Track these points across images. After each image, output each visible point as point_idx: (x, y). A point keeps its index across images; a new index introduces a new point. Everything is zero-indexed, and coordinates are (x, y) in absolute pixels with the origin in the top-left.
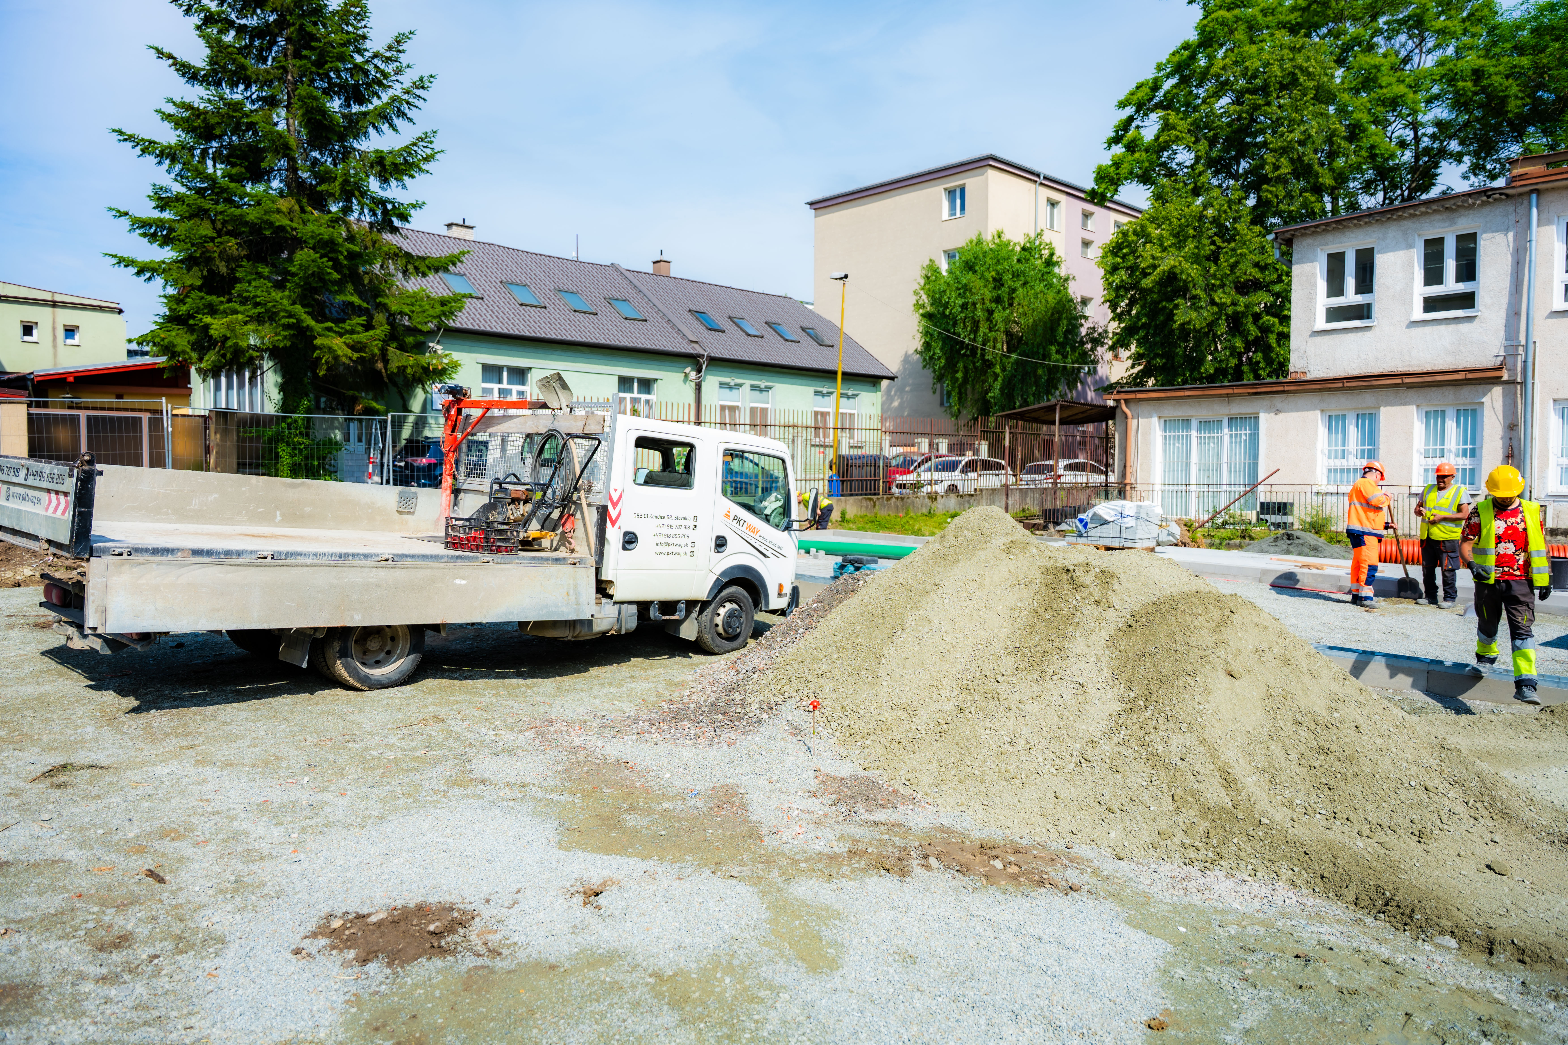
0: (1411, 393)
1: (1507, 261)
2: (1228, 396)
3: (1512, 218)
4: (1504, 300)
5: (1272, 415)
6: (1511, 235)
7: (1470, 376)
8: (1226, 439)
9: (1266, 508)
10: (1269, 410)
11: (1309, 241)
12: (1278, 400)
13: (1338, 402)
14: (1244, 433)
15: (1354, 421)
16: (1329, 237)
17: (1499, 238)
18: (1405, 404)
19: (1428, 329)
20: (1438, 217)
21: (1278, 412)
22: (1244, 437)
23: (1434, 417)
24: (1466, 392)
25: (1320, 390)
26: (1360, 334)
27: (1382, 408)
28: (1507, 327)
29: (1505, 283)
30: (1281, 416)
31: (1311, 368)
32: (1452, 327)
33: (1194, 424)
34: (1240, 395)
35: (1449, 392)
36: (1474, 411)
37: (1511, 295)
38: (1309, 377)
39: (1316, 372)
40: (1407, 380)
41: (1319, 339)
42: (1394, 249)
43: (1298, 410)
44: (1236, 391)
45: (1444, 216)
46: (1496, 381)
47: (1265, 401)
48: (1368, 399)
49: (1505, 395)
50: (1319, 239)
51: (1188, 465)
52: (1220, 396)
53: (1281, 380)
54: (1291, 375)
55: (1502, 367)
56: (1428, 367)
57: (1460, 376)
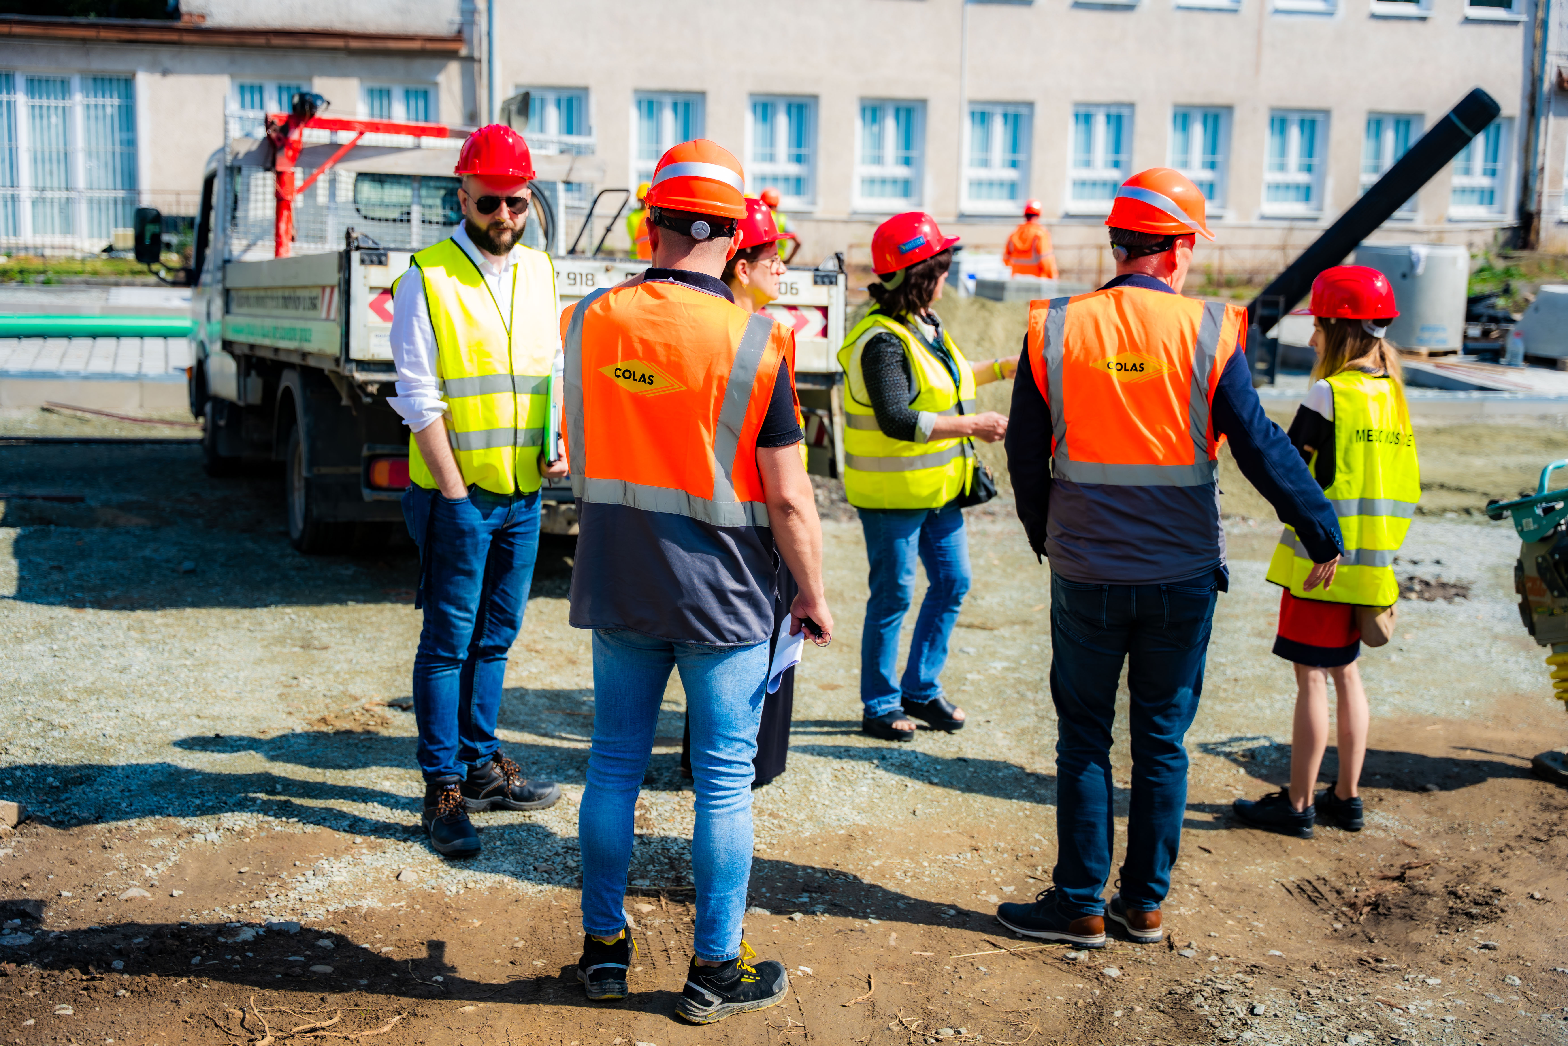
0: (353, 62)
2: (84, 41)
5: (158, 77)
7: (430, 46)
8: (79, 113)
10: (151, 69)
12: (165, 55)
13: (254, 66)
14: (112, 103)
15: (275, 96)
18: (346, 77)
21: (165, 73)
22: (109, 110)
23: (378, 100)
24: (419, 65)
25: (230, 46)
27: (317, 81)
30: (172, 81)
31: (213, 11)
33: (20, 81)
34: (105, 41)
35: (399, 64)
36: (426, 94)
38: (209, 23)
39: (221, 18)
40: (352, 44)
43: (196, 72)
44: (104, 34)
46: (452, 55)
47: (145, 55)
48: (296, 65)
49: (462, 76)
51: (12, 152)
52: (70, 39)
53: (169, 23)
54: (186, 18)
55: (459, 37)
56: (372, 28)
57: (416, 45)
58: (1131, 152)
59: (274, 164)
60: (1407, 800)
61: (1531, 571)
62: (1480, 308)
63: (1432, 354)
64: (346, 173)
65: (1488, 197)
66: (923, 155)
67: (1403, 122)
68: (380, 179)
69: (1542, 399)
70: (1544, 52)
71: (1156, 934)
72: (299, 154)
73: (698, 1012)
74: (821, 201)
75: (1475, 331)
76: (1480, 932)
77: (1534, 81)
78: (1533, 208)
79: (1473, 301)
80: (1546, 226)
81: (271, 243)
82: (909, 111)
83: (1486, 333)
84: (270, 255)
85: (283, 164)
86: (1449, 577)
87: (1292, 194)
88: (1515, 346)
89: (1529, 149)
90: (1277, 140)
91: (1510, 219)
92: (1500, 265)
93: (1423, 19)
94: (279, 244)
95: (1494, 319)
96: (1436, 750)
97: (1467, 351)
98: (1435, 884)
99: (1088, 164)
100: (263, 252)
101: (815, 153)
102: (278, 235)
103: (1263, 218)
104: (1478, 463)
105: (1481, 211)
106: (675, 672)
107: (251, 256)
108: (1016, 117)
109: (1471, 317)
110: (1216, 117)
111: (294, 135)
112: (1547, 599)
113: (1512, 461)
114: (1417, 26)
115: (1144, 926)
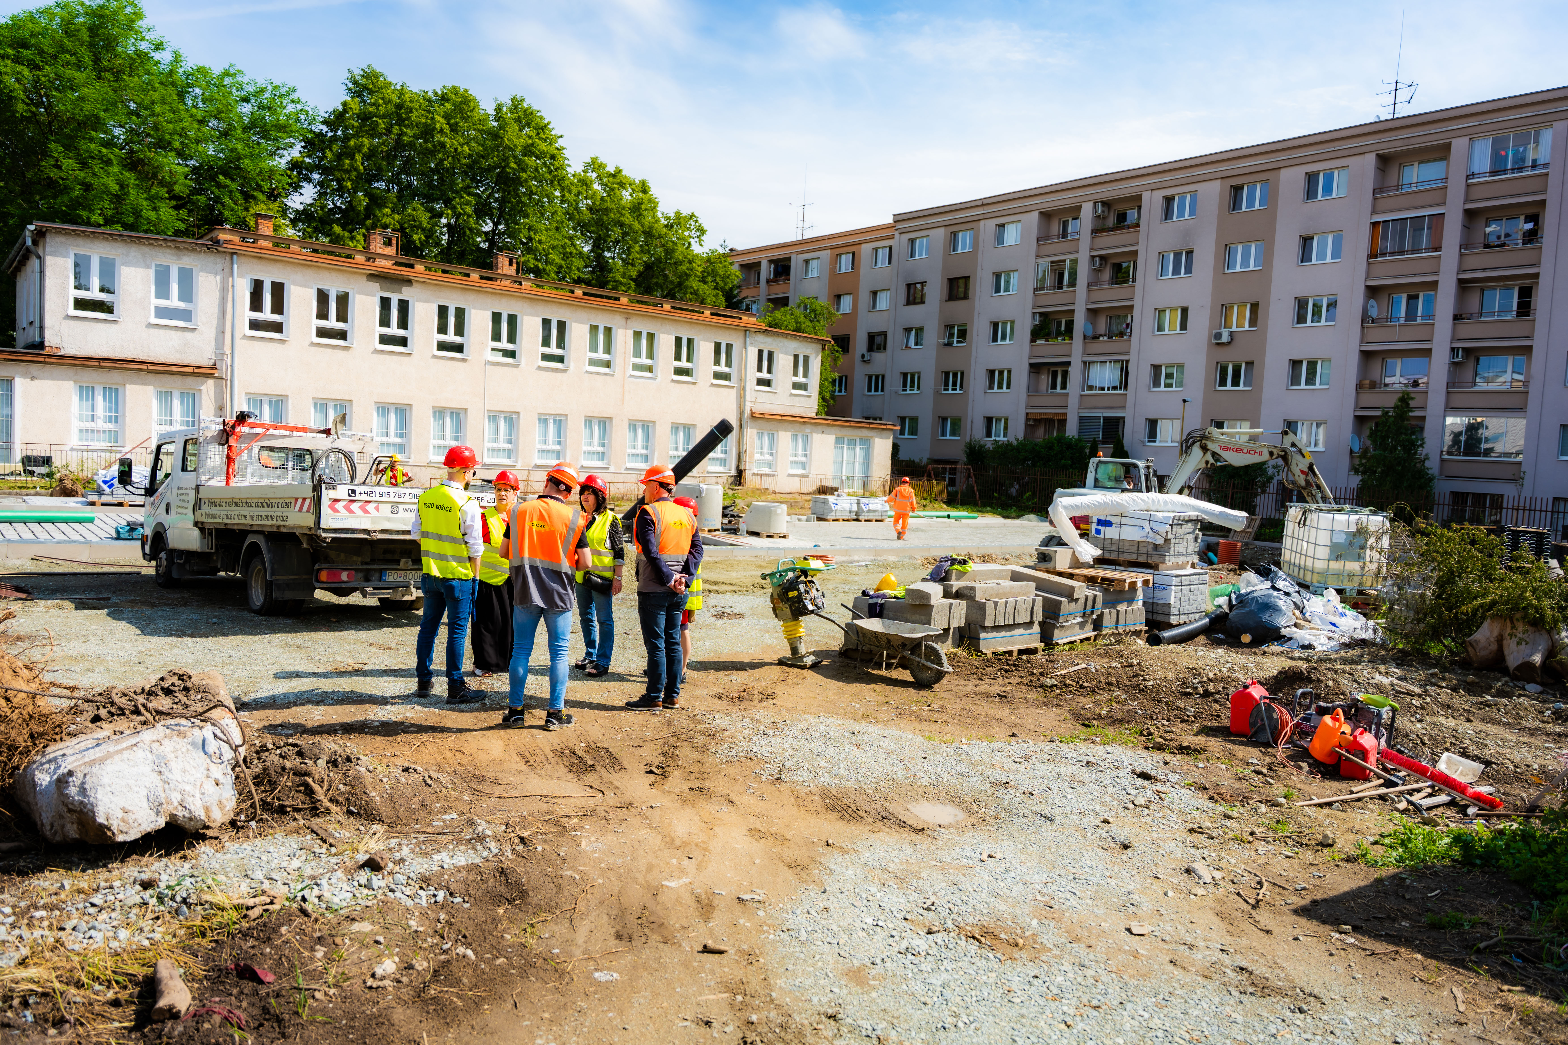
0: (150, 377)
1: (216, 295)
3: (220, 266)
4: (215, 322)
5: (28, 380)
6: (218, 278)
7: (196, 371)
9: (28, 461)
10: (24, 375)
11: (61, 239)
12: (34, 369)
13: (89, 376)
15: (102, 393)
16: (80, 241)
17: (211, 277)
18: (146, 384)
19: (162, 332)
20: (168, 251)
21: (34, 378)
23: (166, 397)
24: (190, 380)
25: (75, 365)
26: (108, 325)
27: (127, 386)
28: (216, 339)
29: (215, 310)
30: (36, 382)
31: (66, 346)
32: (179, 333)
35: (178, 379)
36: (194, 395)
37: (219, 319)
38: (62, 352)
39: (68, 350)
40: (151, 368)
41: (72, 323)
42: (136, 265)
45: (173, 251)
46: (211, 376)
47: (22, 367)
48: (115, 377)
49: (215, 386)
50: (71, 240)
53: (37, 351)
54: (47, 349)
55: (214, 367)
56: (162, 360)
57: (190, 370)
58: (566, 438)
59: (227, 442)
60: (741, 673)
61: (776, 596)
62: (727, 511)
63: (709, 531)
64: (256, 446)
65: (723, 462)
66: (465, 435)
67: (688, 428)
68: (271, 449)
69: (755, 549)
70: (745, 401)
71: (677, 706)
72: (240, 437)
73: (551, 727)
74: (412, 456)
75: (726, 521)
76: (771, 702)
77: (741, 413)
78: (742, 468)
79: (725, 508)
80: (748, 475)
81: (224, 478)
82: (458, 414)
83: (730, 522)
84: (223, 484)
85: (232, 441)
86: (736, 611)
87: (639, 458)
88: (743, 527)
89: (740, 442)
90: (632, 434)
91: (733, 472)
92: (730, 492)
93: (694, 383)
94: (228, 479)
95: (733, 516)
96: (747, 660)
97: (724, 530)
98: (755, 692)
99: (545, 442)
100: (219, 482)
101: (410, 432)
102: (228, 473)
103: (627, 469)
104: (734, 574)
105: (721, 469)
106: (542, 619)
107: (211, 483)
108: (511, 419)
109: (724, 515)
110: (605, 423)
111: (238, 429)
112: (781, 605)
113: (747, 573)
114: (691, 386)
115: (674, 703)
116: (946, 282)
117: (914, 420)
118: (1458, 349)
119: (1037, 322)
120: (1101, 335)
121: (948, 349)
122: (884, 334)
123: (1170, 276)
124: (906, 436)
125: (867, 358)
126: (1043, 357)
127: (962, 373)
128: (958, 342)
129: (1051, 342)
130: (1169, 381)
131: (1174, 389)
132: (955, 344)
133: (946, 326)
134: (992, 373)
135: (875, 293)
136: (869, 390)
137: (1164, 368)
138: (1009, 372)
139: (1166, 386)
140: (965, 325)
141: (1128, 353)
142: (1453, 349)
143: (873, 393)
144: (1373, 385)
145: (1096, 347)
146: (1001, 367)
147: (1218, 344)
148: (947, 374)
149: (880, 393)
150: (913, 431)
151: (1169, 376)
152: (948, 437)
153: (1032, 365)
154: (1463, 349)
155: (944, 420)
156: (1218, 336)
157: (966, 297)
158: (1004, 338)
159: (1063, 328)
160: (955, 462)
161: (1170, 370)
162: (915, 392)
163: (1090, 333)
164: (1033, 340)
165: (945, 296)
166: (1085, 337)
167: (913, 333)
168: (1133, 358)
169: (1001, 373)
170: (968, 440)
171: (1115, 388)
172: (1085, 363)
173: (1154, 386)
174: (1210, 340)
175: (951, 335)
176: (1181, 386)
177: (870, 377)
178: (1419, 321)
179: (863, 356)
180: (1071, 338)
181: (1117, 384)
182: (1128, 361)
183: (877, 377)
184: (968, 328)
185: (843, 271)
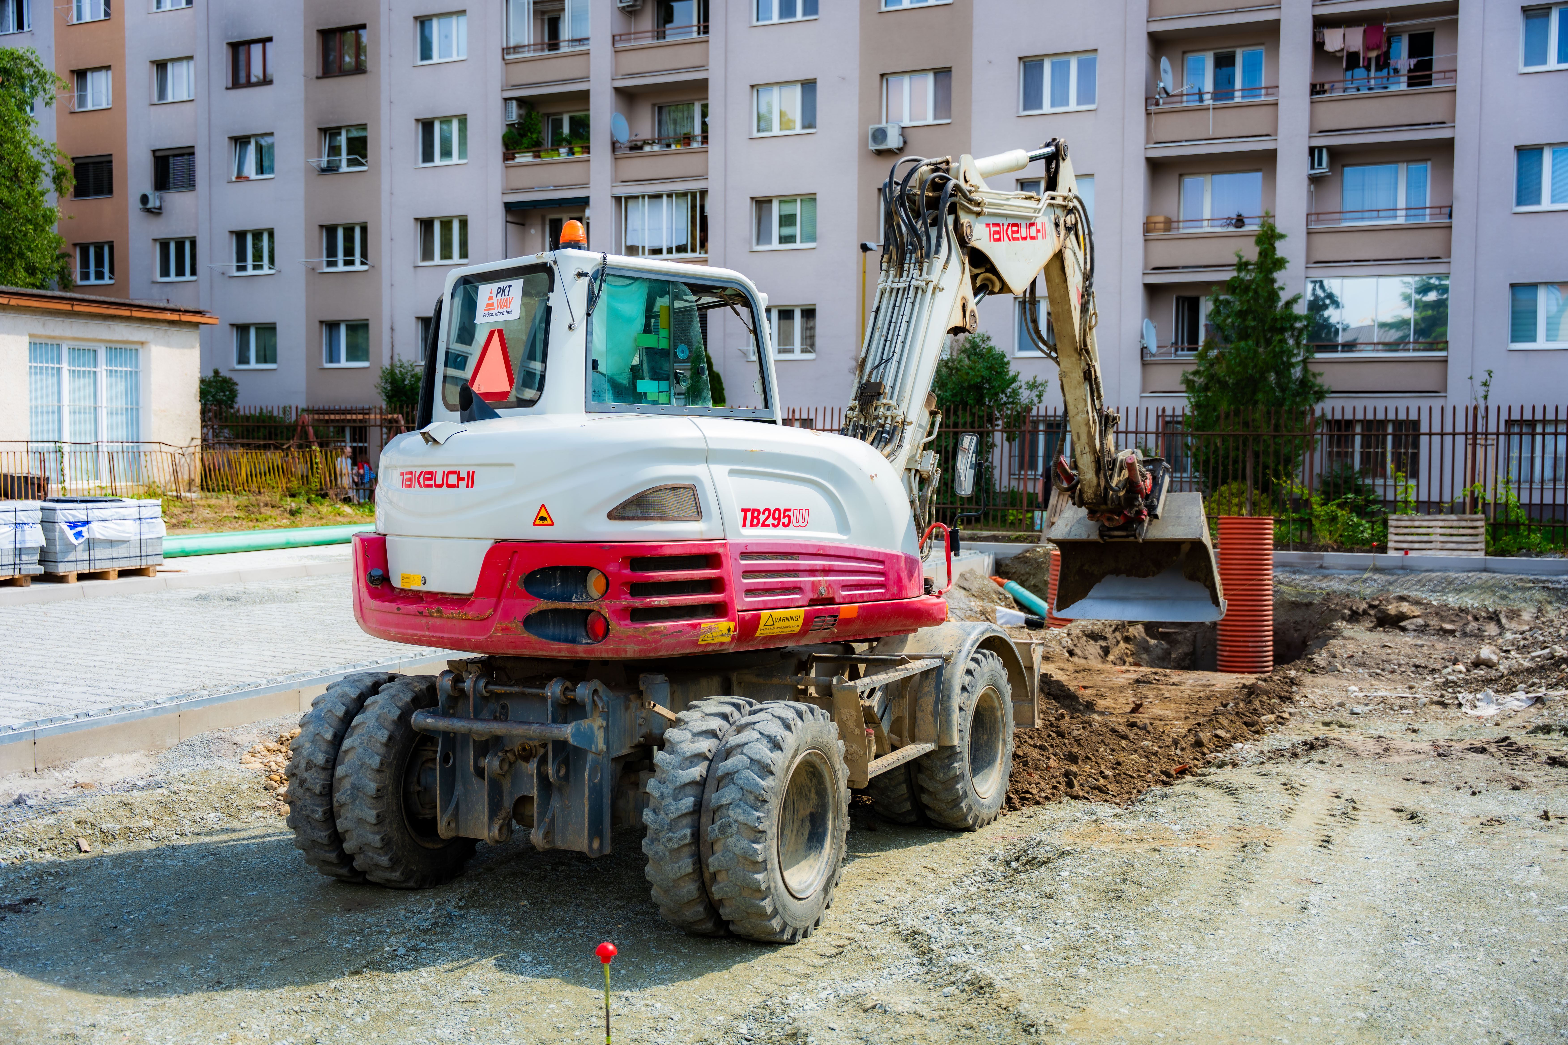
116: (314, 38)
117: (268, 330)
118: (1320, 149)
119: (514, 117)
120: (645, 142)
121: (329, 178)
122: (188, 153)
123: (775, 19)
124: (253, 365)
125: (153, 203)
126: (532, 190)
127: (364, 229)
128: (351, 163)
129: (546, 159)
130: (787, 231)
131: (798, 245)
132: (344, 168)
133: (324, 131)
134: (426, 224)
135: (161, 66)
136: (165, 272)
137: (775, 205)
138: (464, 223)
139: (783, 239)
140: (363, 127)
141: (703, 177)
142: (1312, 150)
143: (173, 278)
144: (1169, 224)
145: (637, 167)
146: (446, 213)
147: (879, 153)
148: (331, 230)
149: (188, 277)
150: (267, 355)
151: (787, 220)
152: (344, 363)
153: (510, 208)
154: (1330, 149)
155: (332, 326)
156: (880, 135)
157: (359, 69)
158: (446, 153)
159: (566, 130)
160: (365, 412)
161: (788, 209)
162: (266, 270)
163: (624, 137)
164: (508, 156)
165: (316, 68)
166: (614, 146)
167: (252, 149)
168: (714, 185)
169: (446, 224)
170: (386, 364)
171: (681, 249)
172: (618, 199)
173: (759, 241)
174: (863, 143)
175: (334, 150)
176: (813, 238)
177: (164, 245)
178: (1238, 98)
179: (144, 199)
180: (587, 149)
181: (683, 239)
182: (704, 193)
183: (180, 245)
184: (370, 134)
185: (87, 17)
